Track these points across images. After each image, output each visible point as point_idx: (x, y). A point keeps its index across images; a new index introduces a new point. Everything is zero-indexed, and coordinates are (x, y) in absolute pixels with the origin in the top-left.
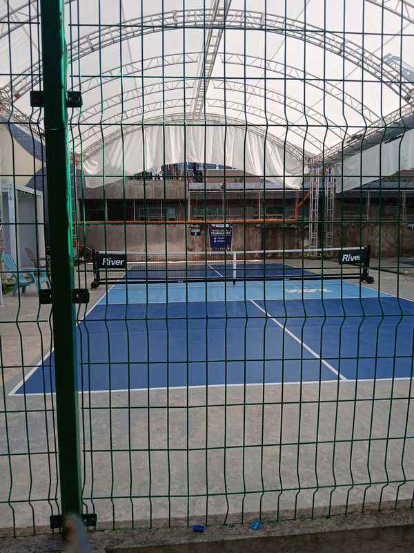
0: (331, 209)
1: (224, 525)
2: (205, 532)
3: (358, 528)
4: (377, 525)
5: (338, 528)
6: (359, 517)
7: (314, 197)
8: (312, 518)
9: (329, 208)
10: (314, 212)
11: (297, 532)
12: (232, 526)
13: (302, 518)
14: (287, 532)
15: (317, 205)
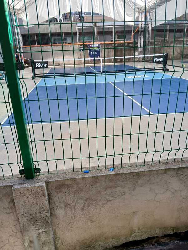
0: (149, 36)
1: (98, 170)
2: (89, 173)
3: (157, 169)
4: (166, 168)
5: (148, 170)
6: (158, 165)
7: (141, 29)
8: (137, 166)
9: (148, 35)
10: (141, 37)
11: (130, 171)
12: (101, 170)
13: (132, 166)
14: (125, 172)
15: (142, 33)
